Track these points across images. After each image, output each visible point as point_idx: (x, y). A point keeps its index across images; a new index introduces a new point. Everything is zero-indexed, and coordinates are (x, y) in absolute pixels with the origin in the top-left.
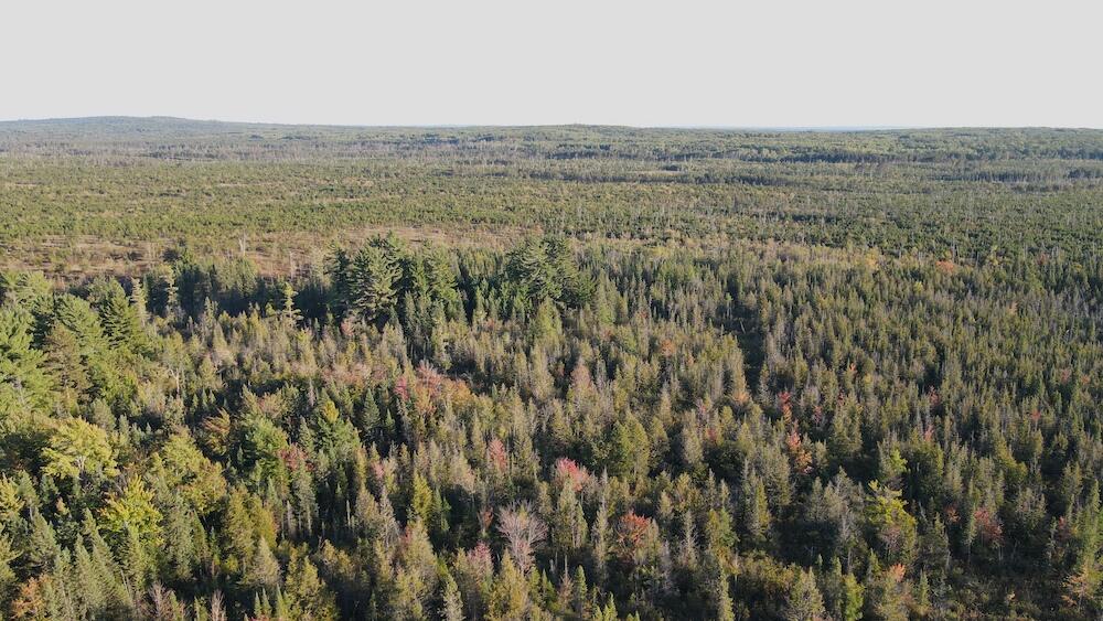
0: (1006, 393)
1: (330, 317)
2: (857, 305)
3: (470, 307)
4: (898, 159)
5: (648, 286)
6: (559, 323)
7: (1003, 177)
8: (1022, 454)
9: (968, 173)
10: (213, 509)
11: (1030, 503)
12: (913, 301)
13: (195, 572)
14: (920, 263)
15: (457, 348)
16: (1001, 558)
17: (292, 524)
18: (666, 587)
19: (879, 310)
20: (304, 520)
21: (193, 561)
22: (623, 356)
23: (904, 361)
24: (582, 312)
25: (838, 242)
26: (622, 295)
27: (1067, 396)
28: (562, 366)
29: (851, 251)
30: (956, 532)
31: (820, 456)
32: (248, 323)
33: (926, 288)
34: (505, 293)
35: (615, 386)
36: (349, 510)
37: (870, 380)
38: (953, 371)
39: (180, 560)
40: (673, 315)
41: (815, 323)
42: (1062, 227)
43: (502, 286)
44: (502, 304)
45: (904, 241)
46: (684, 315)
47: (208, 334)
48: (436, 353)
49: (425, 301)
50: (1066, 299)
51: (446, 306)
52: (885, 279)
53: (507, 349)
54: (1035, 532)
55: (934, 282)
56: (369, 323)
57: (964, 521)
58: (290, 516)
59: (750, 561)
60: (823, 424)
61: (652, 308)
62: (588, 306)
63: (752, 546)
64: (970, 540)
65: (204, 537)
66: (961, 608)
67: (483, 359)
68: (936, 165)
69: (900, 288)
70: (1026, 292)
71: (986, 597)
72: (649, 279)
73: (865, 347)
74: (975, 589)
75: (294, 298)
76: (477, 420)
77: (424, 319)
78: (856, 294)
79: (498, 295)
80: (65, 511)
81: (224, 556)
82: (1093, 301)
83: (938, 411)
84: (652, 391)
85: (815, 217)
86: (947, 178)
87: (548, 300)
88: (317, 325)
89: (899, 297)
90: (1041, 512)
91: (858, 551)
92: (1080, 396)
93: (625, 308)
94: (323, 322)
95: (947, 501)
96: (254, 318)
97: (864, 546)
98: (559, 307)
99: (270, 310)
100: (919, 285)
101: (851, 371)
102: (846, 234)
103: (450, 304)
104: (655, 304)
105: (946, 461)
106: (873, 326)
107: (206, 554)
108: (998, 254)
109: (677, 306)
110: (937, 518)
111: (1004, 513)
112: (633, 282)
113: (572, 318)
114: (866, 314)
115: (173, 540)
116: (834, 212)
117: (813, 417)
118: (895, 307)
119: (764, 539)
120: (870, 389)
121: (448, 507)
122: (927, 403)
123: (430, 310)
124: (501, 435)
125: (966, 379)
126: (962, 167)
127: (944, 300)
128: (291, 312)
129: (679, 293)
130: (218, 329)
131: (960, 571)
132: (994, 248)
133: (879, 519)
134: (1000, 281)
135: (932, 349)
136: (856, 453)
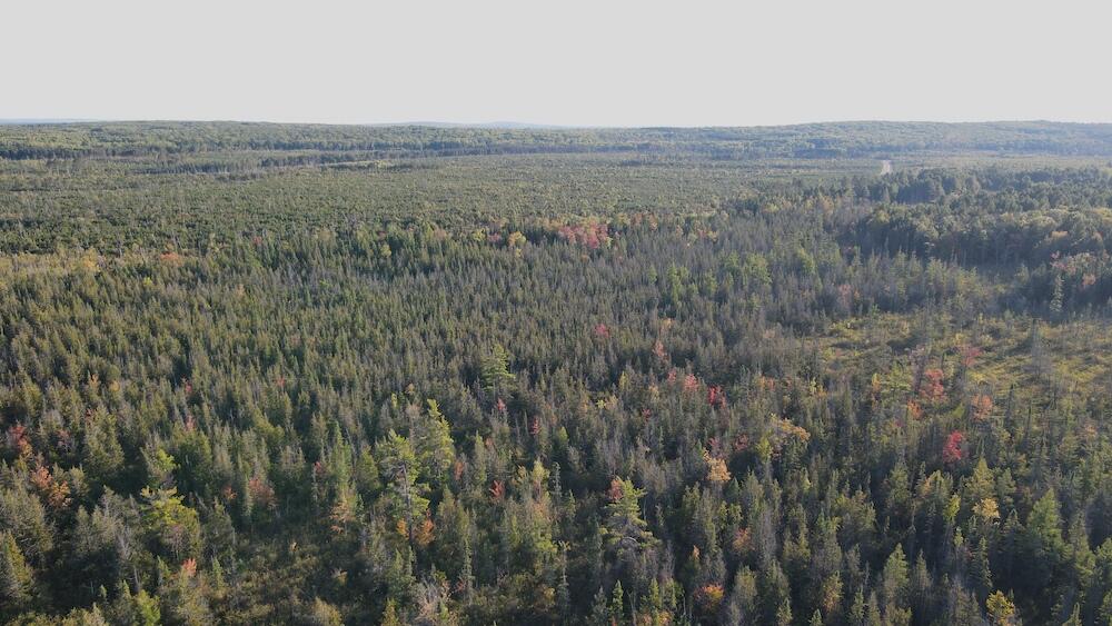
0: (252, 367)
2: (84, 312)
4: (95, 153)
7: (206, 168)
8: (276, 419)
9: (173, 166)
11: (291, 458)
12: (145, 298)
14: (144, 258)
16: (278, 515)
19: (111, 313)
23: (150, 360)
25: (45, 247)
27: (301, 359)
29: (63, 255)
30: (235, 508)
31: (78, 483)
33: (155, 283)
37: (117, 387)
38: (200, 359)
41: (37, 340)
42: (266, 211)
45: (122, 238)
50: (283, 274)
52: (110, 280)
54: (300, 483)
55: (162, 275)
57: (241, 495)
60: (74, 447)
64: (249, 512)
66: (255, 575)
68: (138, 159)
69: (129, 287)
70: (249, 272)
71: (273, 556)
73: (104, 354)
74: (263, 553)
78: (80, 300)
82: (304, 272)
83: (195, 400)
85: (9, 223)
86: (153, 172)
89: (130, 296)
90: (301, 464)
91: (144, 564)
92: (311, 356)
95: (221, 482)
97: (149, 557)
100: (148, 281)
101: (94, 383)
102: (54, 238)
105: (212, 446)
106: (108, 331)
108: (217, 241)
110: (216, 502)
111: (272, 476)
114: (97, 320)
116: (32, 215)
117: (60, 443)
118: (128, 308)
120: (119, 396)
122: (182, 395)
125: (214, 363)
126: (165, 160)
127: (177, 292)
131: (246, 542)
132: (213, 236)
133: (158, 524)
134: (224, 266)
135: (175, 342)
136: (119, 467)
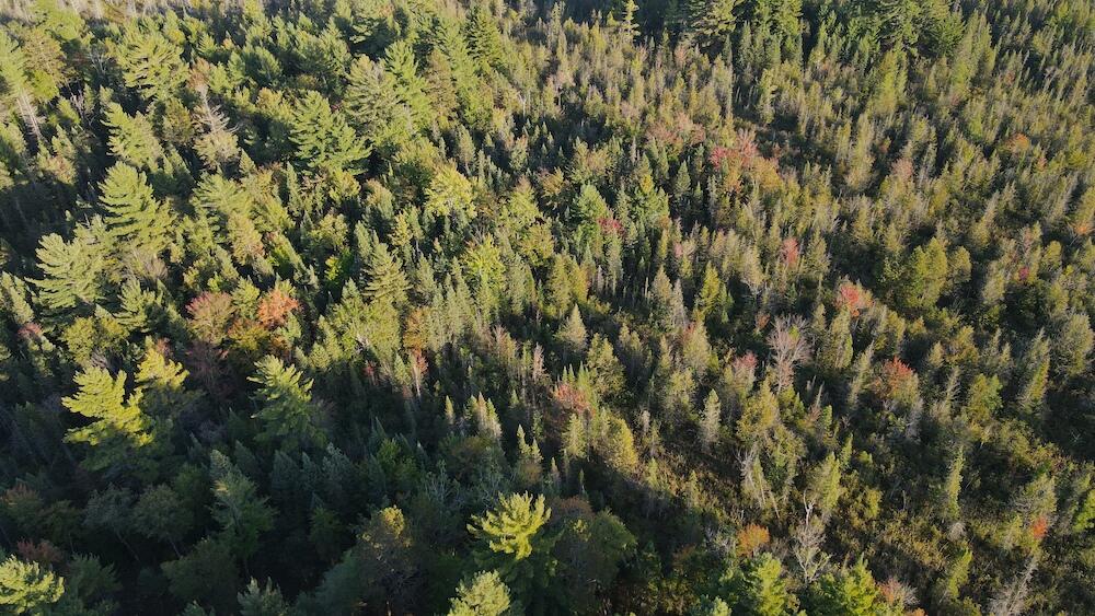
1: (666, 37)
3: (809, 43)
5: (1034, 31)
6: (903, 78)
10: (542, 263)
13: (525, 310)
15: (783, 99)
17: (600, 283)
18: (908, 436)
20: (610, 281)
21: (524, 302)
22: (962, 143)
24: (934, 67)
26: (993, 46)
28: (888, 142)
32: (590, 35)
34: (852, 31)
35: (938, 184)
36: (647, 285)
39: (515, 301)
40: (1048, 83)
43: (851, 23)
44: (845, 45)
46: (1062, 86)
47: (553, 40)
48: (761, 102)
49: (764, 31)
51: (785, 38)
53: (835, 108)
56: (702, 51)
58: (600, 275)
59: (1006, 428)
61: (1025, 69)
62: (944, 60)
63: (1015, 414)
65: (533, 286)
67: (806, 119)
72: (1037, 25)
75: (635, 13)
76: (778, 209)
77: (758, 55)
79: (844, 33)
80: (439, 249)
81: (547, 302)
84: (981, 194)
87: (900, 44)
88: (652, 44)
93: (991, 63)
94: (658, 40)
96: (596, 29)
98: (910, 56)
99: (611, 21)
103: (789, 38)
104: (1033, 62)
107: (534, 299)
109: (1058, 72)
112: (1016, 24)
113: (921, 71)
115: (511, 286)
119: (1030, 411)
121: (731, 301)
123: (766, 43)
124: (799, 230)
128: (629, 27)
129: (1069, 50)
130: (563, 37)
